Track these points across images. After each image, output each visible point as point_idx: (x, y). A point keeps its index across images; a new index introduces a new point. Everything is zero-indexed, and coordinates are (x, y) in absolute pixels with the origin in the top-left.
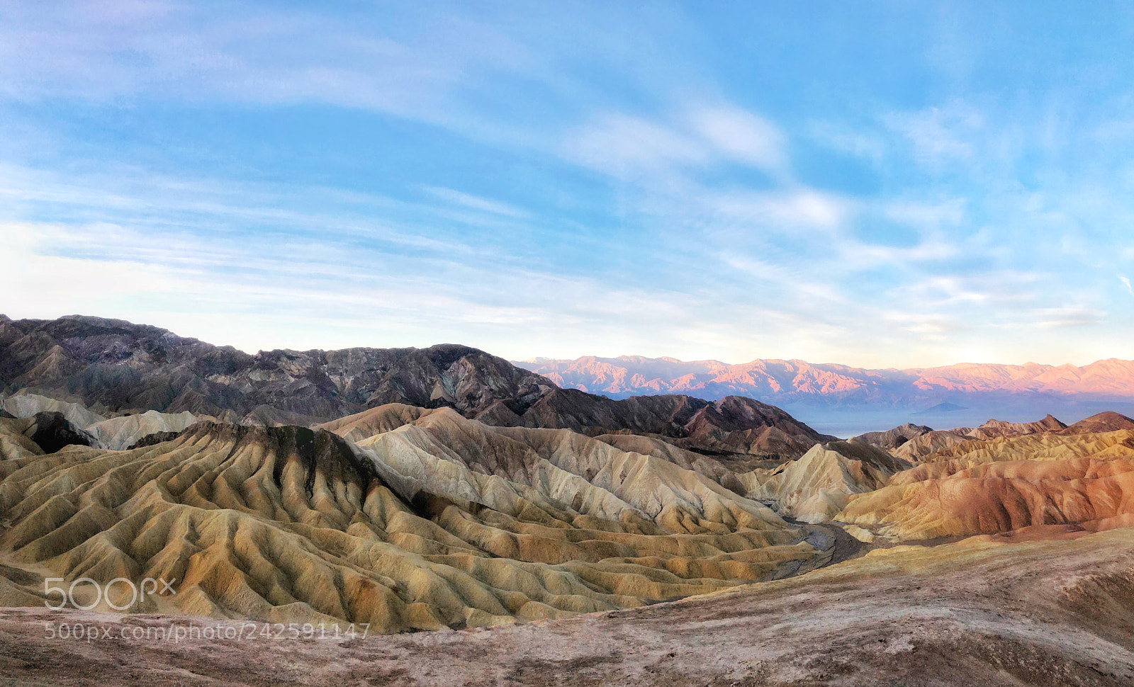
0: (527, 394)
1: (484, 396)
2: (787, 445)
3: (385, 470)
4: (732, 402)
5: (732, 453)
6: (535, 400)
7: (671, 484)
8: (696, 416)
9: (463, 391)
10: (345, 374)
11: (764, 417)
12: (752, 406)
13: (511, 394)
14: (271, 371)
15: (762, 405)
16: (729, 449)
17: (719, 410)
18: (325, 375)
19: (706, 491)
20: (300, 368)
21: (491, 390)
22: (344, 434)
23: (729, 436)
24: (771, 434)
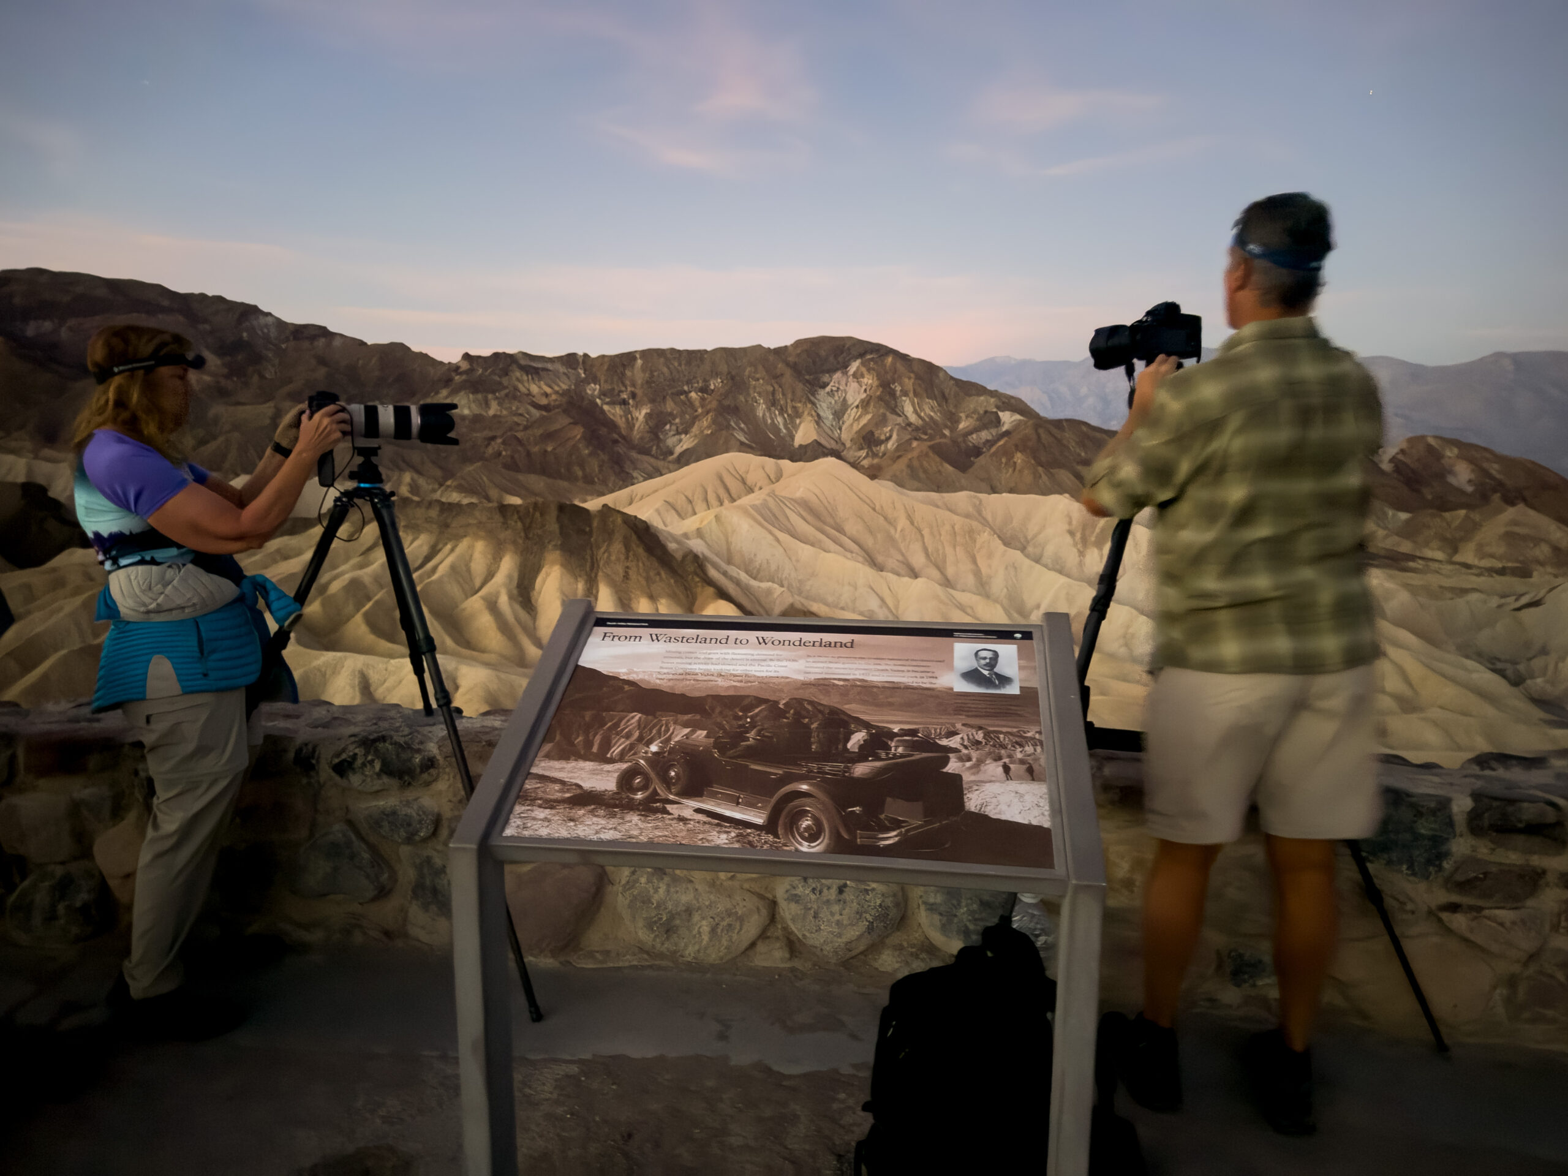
0: (976, 430)
1: (895, 436)
2: (1556, 548)
3: (725, 574)
4: (1423, 448)
5: (1412, 558)
6: (990, 443)
9: (856, 427)
10: (631, 401)
13: (947, 432)
14: (490, 396)
15: (1497, 458)
16: (1406, 547)
17: (1386, 466)
18: (597, 404)
20: (548, 390)
21: (909, 424)
22: (644, 511)
23: (1407, 522)
24: (1515, 523)
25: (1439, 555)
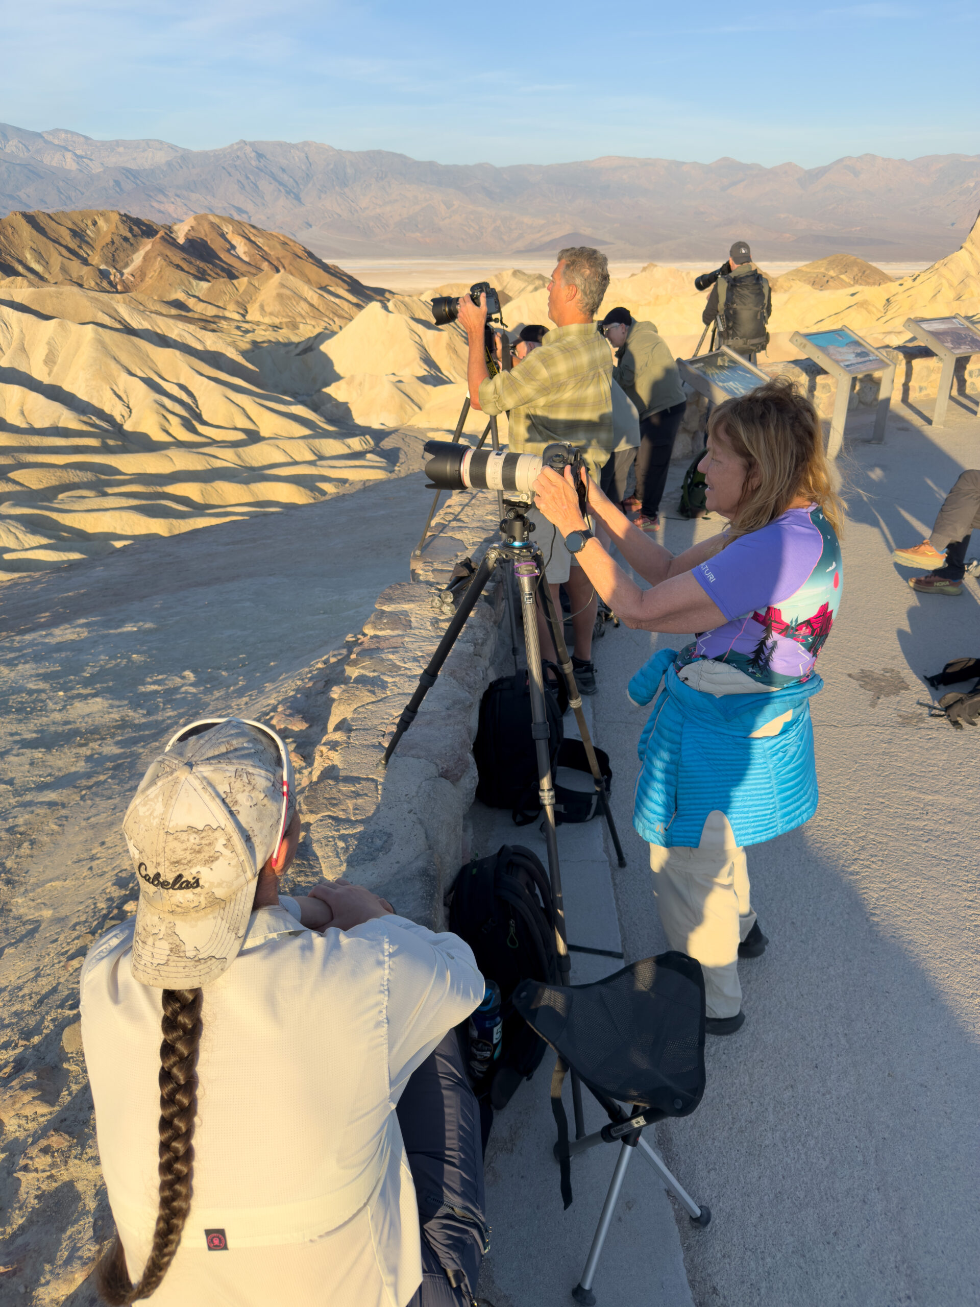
5: (218, 319)
7: (138, 371)
8: (143, 253)
11: (266, 256)
12: (244, 236)
15: (263, 233)
17: (183, 241)
19: (199, 383)
23: (209, 289)
24: (282, 285)
25: (236, 316)
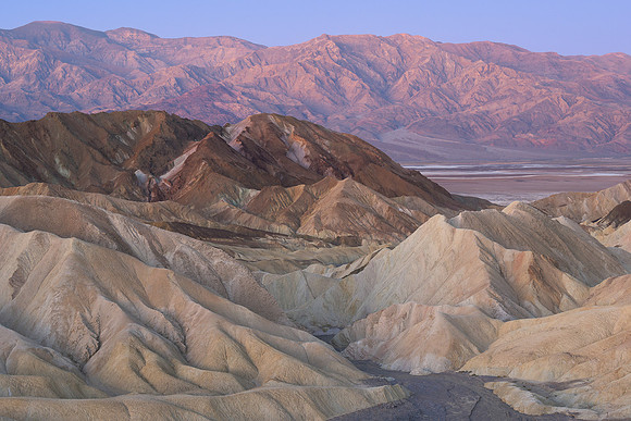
2: (379, 217)
4: (264, 127)
5: (262, 233)
7: (120, 295)
8: (185, 156)
11: (331, 161)
12: (307, 138)
15: (330, 135)
16: (256, 223)
17: (235, 144)
19: (191, 311)
24: (345, 194)
25: (285, 229)
